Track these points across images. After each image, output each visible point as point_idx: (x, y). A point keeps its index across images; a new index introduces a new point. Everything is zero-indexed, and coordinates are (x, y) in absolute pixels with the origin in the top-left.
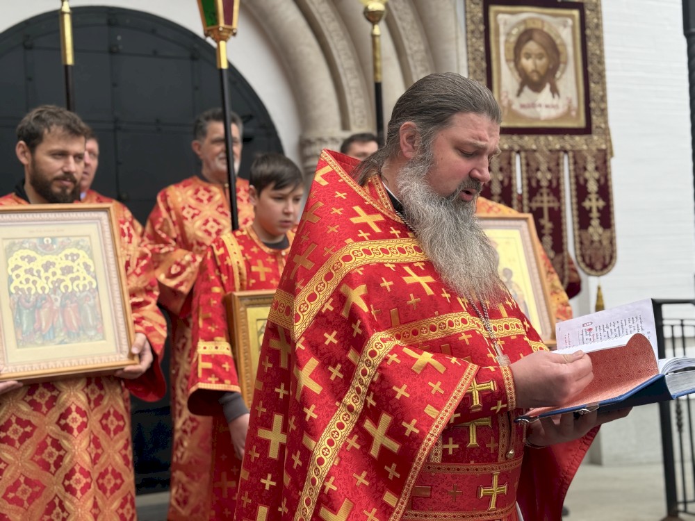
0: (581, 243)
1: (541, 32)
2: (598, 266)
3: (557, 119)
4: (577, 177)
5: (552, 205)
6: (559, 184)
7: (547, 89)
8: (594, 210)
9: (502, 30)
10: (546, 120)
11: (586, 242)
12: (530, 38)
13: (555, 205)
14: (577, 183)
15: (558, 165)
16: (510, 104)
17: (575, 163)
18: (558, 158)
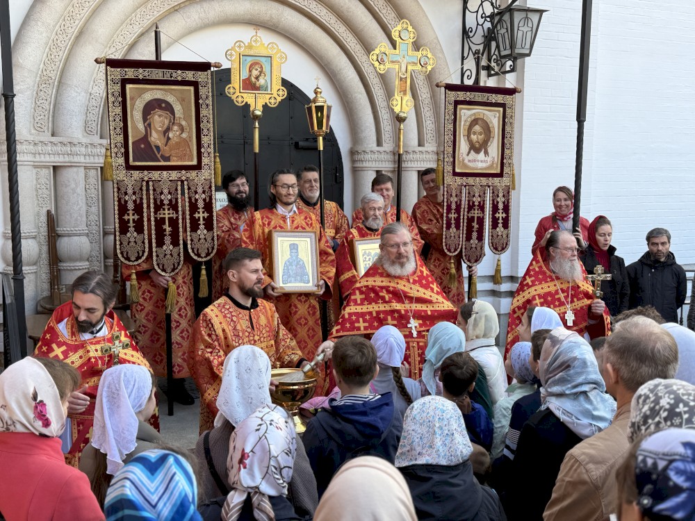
0: (492, 236)
1: (482, 119)
2: (500, 249)
3: (485, 169)
4: (493, 200)
5: (479, 215)
6: (484, 204)
7: (482, 153)
8: (501, 218)
9: (463, 119)
10: (480, 169)
11: (495, 236)
12: (477, 124)
13: (481, 215)
14: (493, 203)
15: (484, 194)
16: (463, 160)
17: (493, 193)
18: (485, 190)
